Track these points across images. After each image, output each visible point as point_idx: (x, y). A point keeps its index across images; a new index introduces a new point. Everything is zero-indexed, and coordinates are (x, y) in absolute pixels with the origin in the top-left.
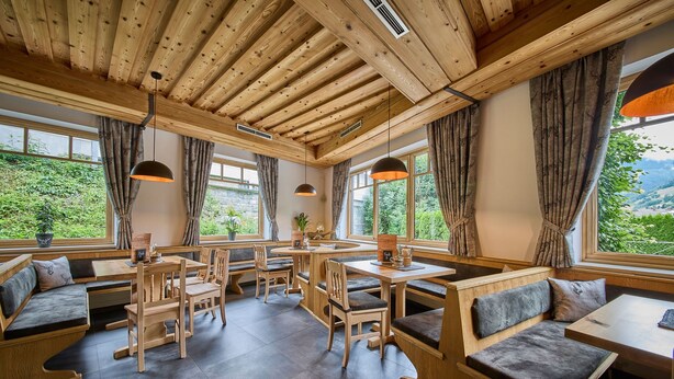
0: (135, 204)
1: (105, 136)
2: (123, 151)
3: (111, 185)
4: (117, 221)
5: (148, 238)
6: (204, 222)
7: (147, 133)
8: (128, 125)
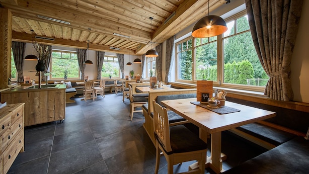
0: (85, 69)
1: (78, 53)
2: (82, 56)
3: (79, 65)
4: (81, 73)
5: (88, 77)
6: (102, 73)
7: (87, 51)
8: (83, 50)
